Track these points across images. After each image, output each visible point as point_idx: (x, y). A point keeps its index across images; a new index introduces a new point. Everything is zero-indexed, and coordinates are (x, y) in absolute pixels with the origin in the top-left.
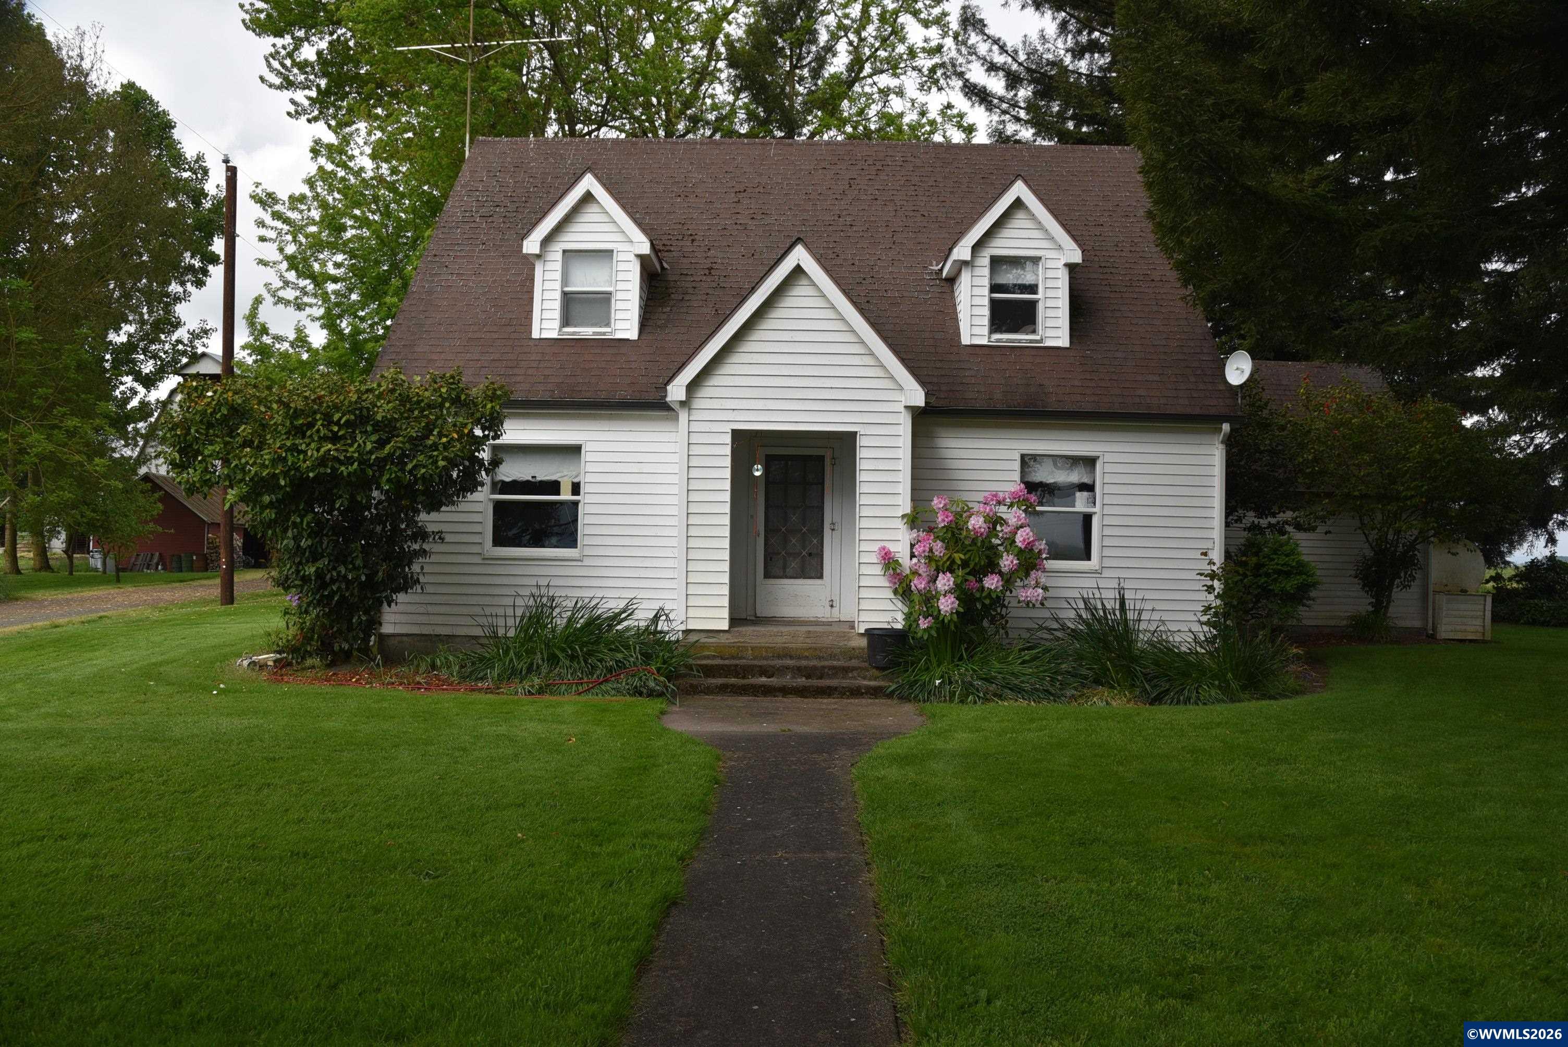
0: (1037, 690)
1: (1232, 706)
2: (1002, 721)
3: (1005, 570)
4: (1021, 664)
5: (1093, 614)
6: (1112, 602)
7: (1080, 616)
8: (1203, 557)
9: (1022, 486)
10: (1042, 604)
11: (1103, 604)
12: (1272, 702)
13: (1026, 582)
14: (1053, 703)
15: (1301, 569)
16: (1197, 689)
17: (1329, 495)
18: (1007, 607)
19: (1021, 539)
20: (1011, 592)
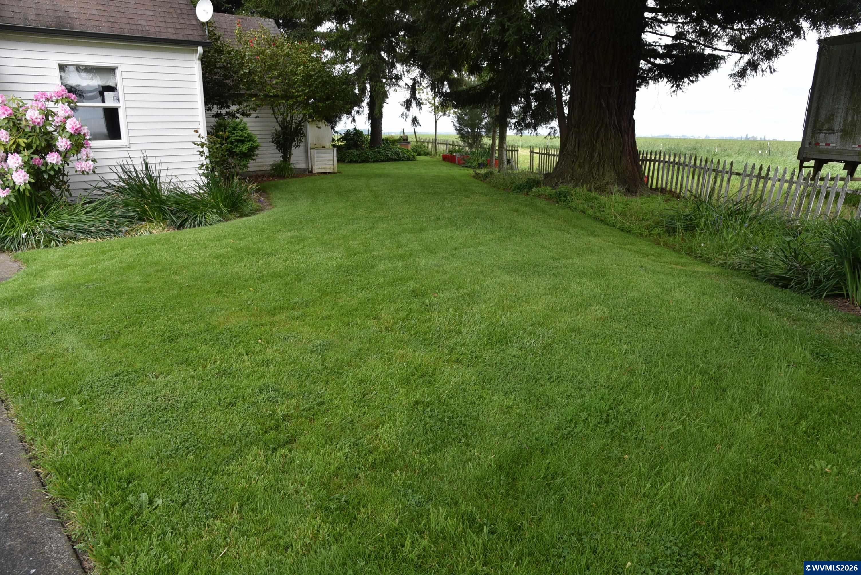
0: (101, 230)
1: (225, 223)
2: (82, 256)
3: (62, 149)
4: (85, 214)
5: (129, 176)
6: (140, 166)
7: (120, 177)
8: (195, 133)
9: (64, 87)
10: (94, 172)
11: (134, 168)
12: (248, 218)
13: (79, 156)
14: (114, 238)
15: (249, 138)
16: (204, 216)
17: (256, 95)
18: (67, 176)
19: (71, 126)
20: (68, 164)
